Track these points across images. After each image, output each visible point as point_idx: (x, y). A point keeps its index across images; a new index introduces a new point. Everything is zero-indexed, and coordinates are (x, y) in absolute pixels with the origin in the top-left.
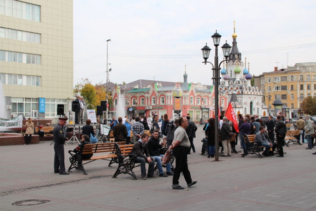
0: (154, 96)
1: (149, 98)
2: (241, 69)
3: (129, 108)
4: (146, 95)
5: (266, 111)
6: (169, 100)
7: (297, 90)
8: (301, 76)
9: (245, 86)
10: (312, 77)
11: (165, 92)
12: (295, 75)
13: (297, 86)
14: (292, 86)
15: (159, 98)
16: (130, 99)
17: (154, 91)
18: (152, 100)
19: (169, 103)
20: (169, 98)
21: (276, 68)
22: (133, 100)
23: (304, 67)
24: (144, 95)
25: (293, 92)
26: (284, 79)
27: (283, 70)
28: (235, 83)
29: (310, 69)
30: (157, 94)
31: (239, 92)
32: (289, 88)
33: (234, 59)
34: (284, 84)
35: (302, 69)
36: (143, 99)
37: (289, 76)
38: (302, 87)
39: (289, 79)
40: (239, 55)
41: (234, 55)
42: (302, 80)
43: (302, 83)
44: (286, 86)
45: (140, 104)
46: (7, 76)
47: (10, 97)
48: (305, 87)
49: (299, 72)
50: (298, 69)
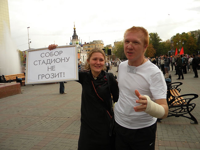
2: (78, 42)
10: (100, 46)
12: (93, 45)
21: (85, 43)
23: (97, 42)
26: (89, 47)
27: (88, 43)
29: (99, 43)
33: (75, 38)
37: (91, 45)
39: (91, 47)
40: (77, 36)
41: (75, 37)
49: (95, 44)
50: (94, 43)
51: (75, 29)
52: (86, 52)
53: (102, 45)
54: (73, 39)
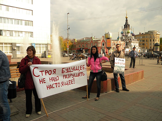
0: (92, 43)
1: (90, 44)
2: (130, 31)
3: (81, 48)
4: (88, 42)
5: (140, 49)
6: (99, 44)
7: (149, 42)
8: (151, 36)
9: (132, 39)
11: (97, 40)
12: (148, 36)
13: (149, 40)
14: (147, 40)
15: (94, 43)
16: (81, 44)
17: (92, 41)
18: (91, 44)
19: (99, 46)
20: (99, 43)
21: (140, 33)
22: (82, 45)
24: (87, 42)
25: (147, 42)
26: (143, 37)
27: (143, 34)
28: (127, 37)
29: (154, 33)
30: (93, 42)
31: (129, 41)
32: (145, 41)
34: (143, 39)
35: (151, 33)
36: (87, 44)
38: (151, 41)
39: (146, 37)
40: (129, 25)
41: (127, 26)
42: (151, 37)
43: (151, 39)
44: (144, 40)
45: (85, 46)
46: (14, 32)
47: (16, 43)
48: (152, 40)
50: (149, 33)
51: (126, 18)
52: (138, 42)
53: (157, 35)
54: (124, 28)
